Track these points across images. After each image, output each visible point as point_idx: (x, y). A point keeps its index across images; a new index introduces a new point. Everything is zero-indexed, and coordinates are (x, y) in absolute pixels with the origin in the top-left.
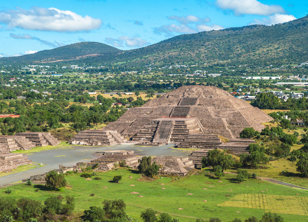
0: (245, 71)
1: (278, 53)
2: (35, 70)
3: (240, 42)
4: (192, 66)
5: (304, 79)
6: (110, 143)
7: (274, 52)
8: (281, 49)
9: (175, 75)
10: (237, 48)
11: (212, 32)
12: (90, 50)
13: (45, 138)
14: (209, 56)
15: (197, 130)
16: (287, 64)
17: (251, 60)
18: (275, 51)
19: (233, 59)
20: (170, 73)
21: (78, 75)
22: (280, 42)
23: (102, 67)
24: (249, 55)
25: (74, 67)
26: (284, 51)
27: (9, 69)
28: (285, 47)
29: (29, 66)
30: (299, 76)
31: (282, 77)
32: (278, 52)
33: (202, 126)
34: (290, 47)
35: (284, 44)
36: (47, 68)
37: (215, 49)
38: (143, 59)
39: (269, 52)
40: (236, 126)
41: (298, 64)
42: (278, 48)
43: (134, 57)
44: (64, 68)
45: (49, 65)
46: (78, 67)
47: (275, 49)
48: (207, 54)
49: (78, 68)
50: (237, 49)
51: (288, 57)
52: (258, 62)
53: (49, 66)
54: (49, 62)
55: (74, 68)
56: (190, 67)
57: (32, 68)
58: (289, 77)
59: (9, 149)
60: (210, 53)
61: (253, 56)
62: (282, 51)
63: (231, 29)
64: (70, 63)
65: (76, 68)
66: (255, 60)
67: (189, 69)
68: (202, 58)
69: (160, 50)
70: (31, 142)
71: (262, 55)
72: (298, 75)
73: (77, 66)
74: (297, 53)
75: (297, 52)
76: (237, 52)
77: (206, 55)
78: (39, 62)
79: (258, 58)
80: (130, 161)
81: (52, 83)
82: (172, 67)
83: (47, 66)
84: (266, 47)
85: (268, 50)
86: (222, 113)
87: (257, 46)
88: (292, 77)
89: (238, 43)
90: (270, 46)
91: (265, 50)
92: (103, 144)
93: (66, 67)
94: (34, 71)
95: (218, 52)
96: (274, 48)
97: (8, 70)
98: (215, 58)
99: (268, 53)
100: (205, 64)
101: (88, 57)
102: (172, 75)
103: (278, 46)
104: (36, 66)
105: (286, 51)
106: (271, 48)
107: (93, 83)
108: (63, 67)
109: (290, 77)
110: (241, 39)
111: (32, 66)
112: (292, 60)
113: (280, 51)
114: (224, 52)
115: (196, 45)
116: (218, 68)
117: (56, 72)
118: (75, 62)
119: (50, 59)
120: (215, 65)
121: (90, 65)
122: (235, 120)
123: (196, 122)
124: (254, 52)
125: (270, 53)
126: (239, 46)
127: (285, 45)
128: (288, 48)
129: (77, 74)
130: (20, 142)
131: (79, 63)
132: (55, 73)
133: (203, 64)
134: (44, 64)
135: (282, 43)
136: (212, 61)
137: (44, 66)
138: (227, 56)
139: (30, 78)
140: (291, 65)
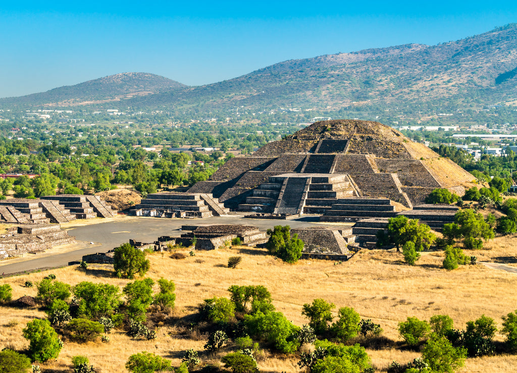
0: (396, 119)
1: (450, 90)
2: (48, 116)
3: (385, 72)
4: (306, 110)
5: (495, 130)
6: (202, 214)
7: (443, 88)
8: (454, 83)
9: (280, 124)
10: (380, 81)
11: (338, 56)
12: (136, 85)
13: (91, 205)
14: (335, 93)
15: (349, 193)
16: (465, 107)
17: (405, 100)
18: (445, 86)
19: (374, 98)
20: (273, 122)
21: (120, 125)
22: (452, 72)
23: (157, 112)
24: (402, 92)
25: (113, 112)
26: (458, 87)
27: (7, 115)
28: (461, 80)
29: (40, 111)
30: (488, 126)
31: (458, 127)
32: (450, 88)
33: (357, 187)
34: (469, 80)
35: (459, 74)
36: (68, 114)
37: (345, 83)
38: (225, 100)
39: (434, 87)
40: (415, 187)
41: (484, 107)
42: (449, 81)
43: (210, 97)
44: (96, 114)
45: (71, 110)
46: (119, 112)
47: (444, 82)
48: (331, 91)
49: (119, 114)
50: (382, 83)
51: (466, 96)
52: (416, 103)
53: (71, 112)
54: (71, 105)
55: (112, 114)
56: (305, 113)
57: (44, 113)
58: (470, 128)
59: (33, 221)
60: (337, 89)
61: (409, 93)
62: (455, 87)
63: (370, 51)
64: (106, 106)
65: (116, 114)
66: (411, 101)
67: (302, 115)
68: (324, 97)
69: (252, 85)
70: (69, 210)
71: (423, 92)
72: (486, 125)
73: (117, 111)
74: (481, 90)
75: (480, 88)
76: (380, 88)
77: (330, 93)
78: (54, 105)
79: (416, 97)
80: (249, 236)
81: (80, 136)
82: (275, 112)
83: (68, 112)
84: (429, 79)
85: (432, 85)
86: (391, 166)
87: (413, 78)
88: (474, 127)
89: (381, 73)
90: (435, 77)
91: (428, 84)
92: (189, 216)
93: (98, 112)
94: (47, 119)
95: (349, 88)
96: (442, 81)
97: (7, 118)
98: (345, 98)
99: (432, 89)
100: (328, 107)
101: (135, 97)
102: (275, 124)
103: (449, 78)
104: (50, 111)
105: (462, 86)
106: (436, 81)
107: (146, 135)
108: (95, 112)
109: (473, 127)
110: (387, 66)
111: (43, 111)
112: (473, 101)
113: (452, 86)
114: (360, 88)
115: (313, 76)
116: (351, 114)
117: (84, 120)
118: (114, 105)
119: (73, 99)
120: (345, 109)
121: (138, 109)
122: (415, 178)
123: (346, 180)
124: (409, 87)
125: (436, 90)
126: (383, 79)
127: (460, 76)
128: (466, 81)
129: (118, 123)
130: (51, 210)
131: (120, 105)
132: (82, 121)
133: (326, 107)
134: (64, 109)
135: (455, 72)
136: (341, 102)
137: (63, 111)
138: (364, 94)
139: (43, 128)
140: (473, 109)
